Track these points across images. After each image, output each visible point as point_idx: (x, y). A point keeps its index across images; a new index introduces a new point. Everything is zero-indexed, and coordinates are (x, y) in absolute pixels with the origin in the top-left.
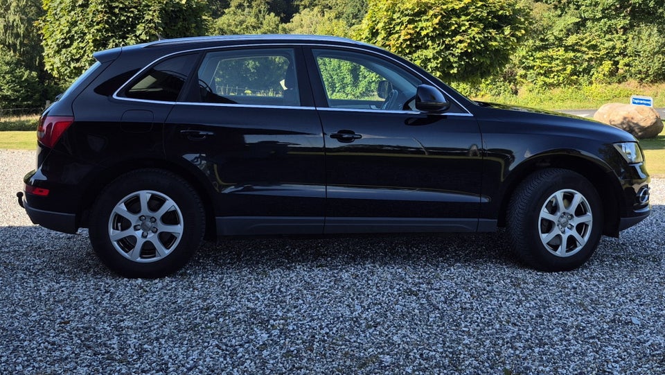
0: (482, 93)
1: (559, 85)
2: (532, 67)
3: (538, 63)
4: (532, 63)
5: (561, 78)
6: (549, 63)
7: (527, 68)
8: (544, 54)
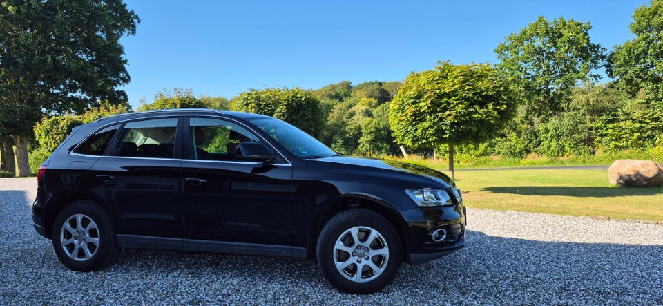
0: (567, 153)
1: (628, 147)
2: (606, 135)
3: (610, 131)
4: (604, 132)
5: (629, 143)
6: (619, 132)
7: (602, 136)
8: (615, 125)
